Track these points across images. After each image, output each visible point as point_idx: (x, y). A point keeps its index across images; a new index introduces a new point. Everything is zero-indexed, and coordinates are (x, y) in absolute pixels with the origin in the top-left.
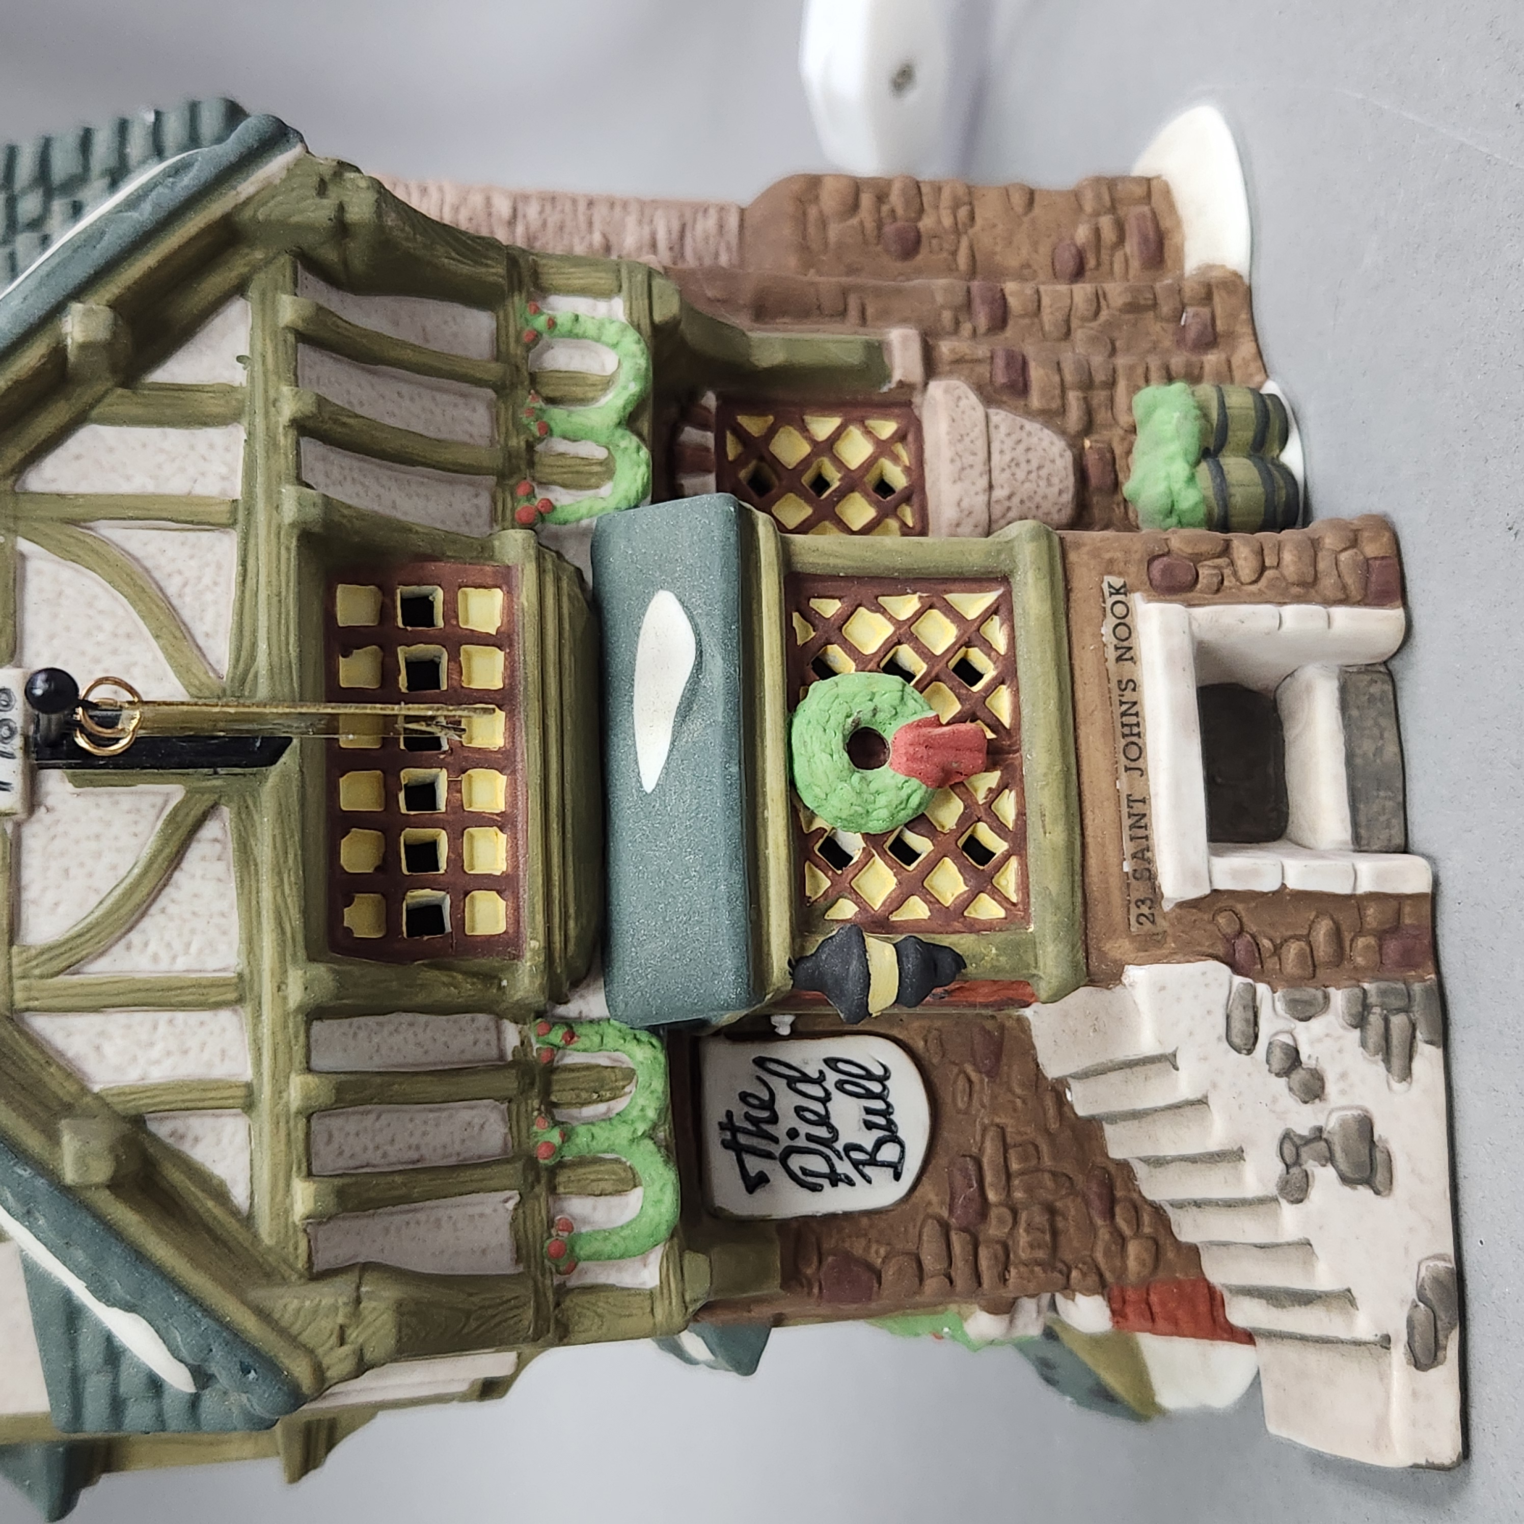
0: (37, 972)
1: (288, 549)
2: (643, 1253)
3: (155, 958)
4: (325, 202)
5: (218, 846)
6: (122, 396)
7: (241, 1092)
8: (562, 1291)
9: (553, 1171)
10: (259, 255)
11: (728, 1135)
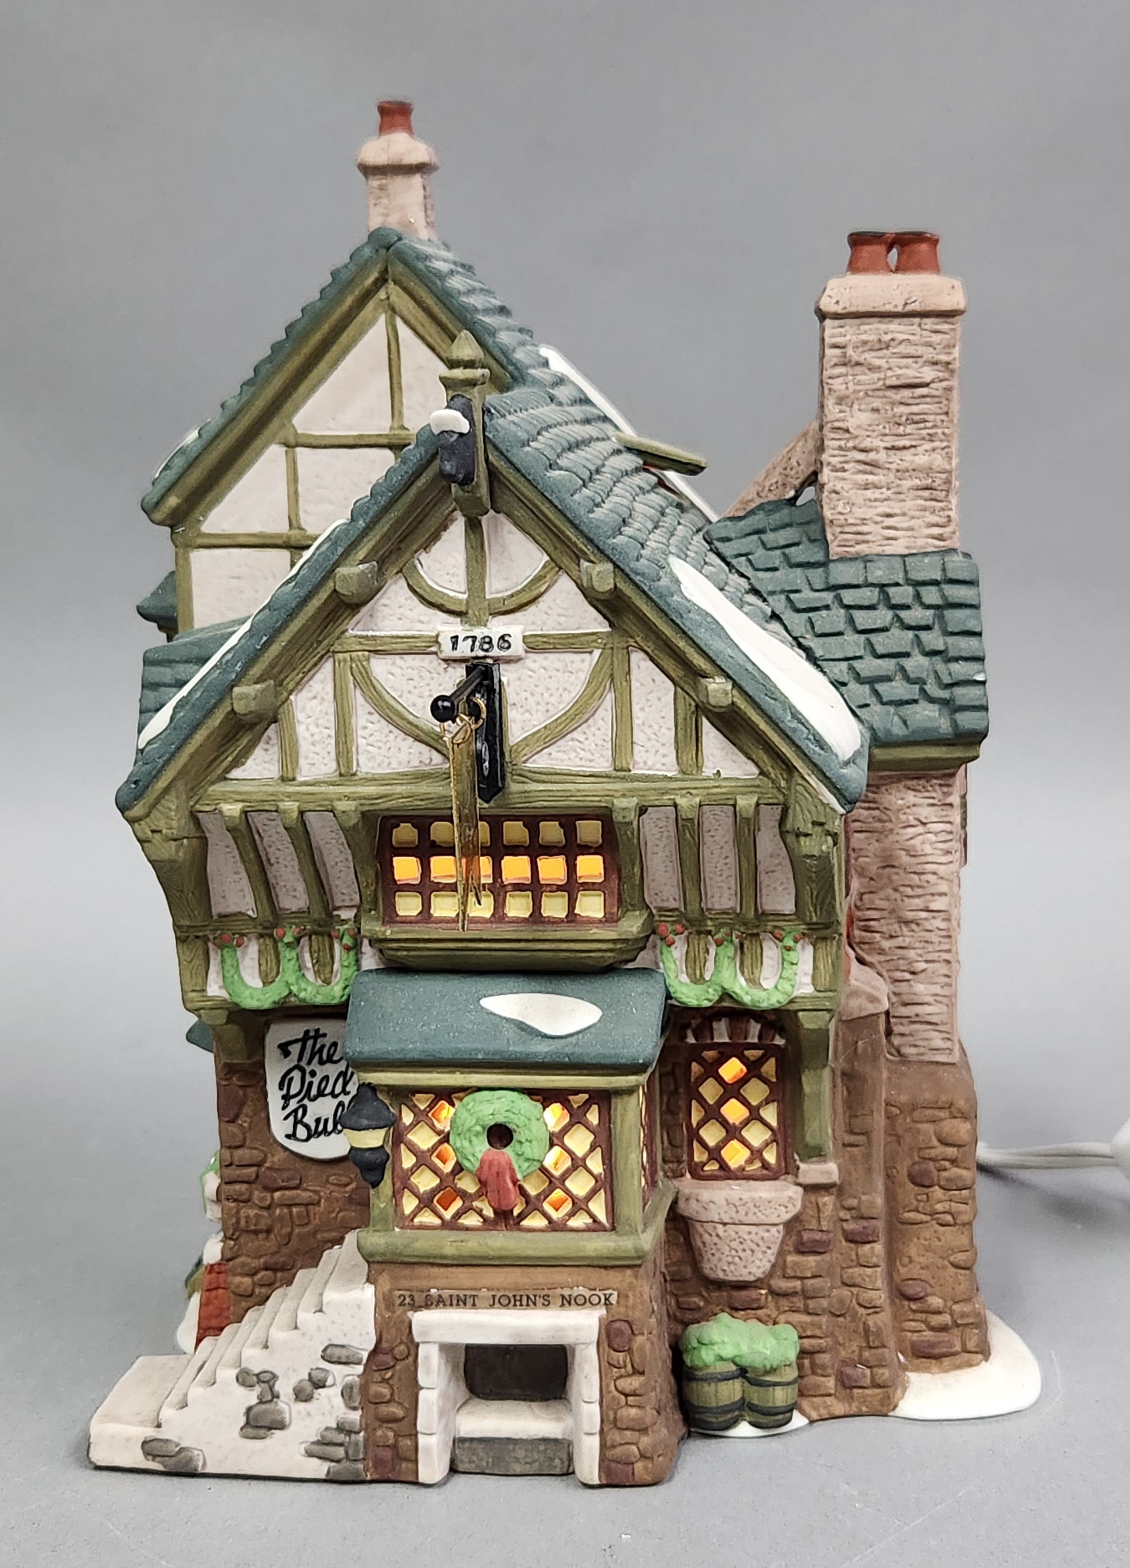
0: (354, 665)
1: (600, 801)
2: (225, 986)
3: (365, 728)
4: (810, 825)
5: (428, 761)
6: (690, 705)
7: (290, 776)
8: (206, 939)
9: (271, 936)
10: (783, 784)
11: (312, 1034)
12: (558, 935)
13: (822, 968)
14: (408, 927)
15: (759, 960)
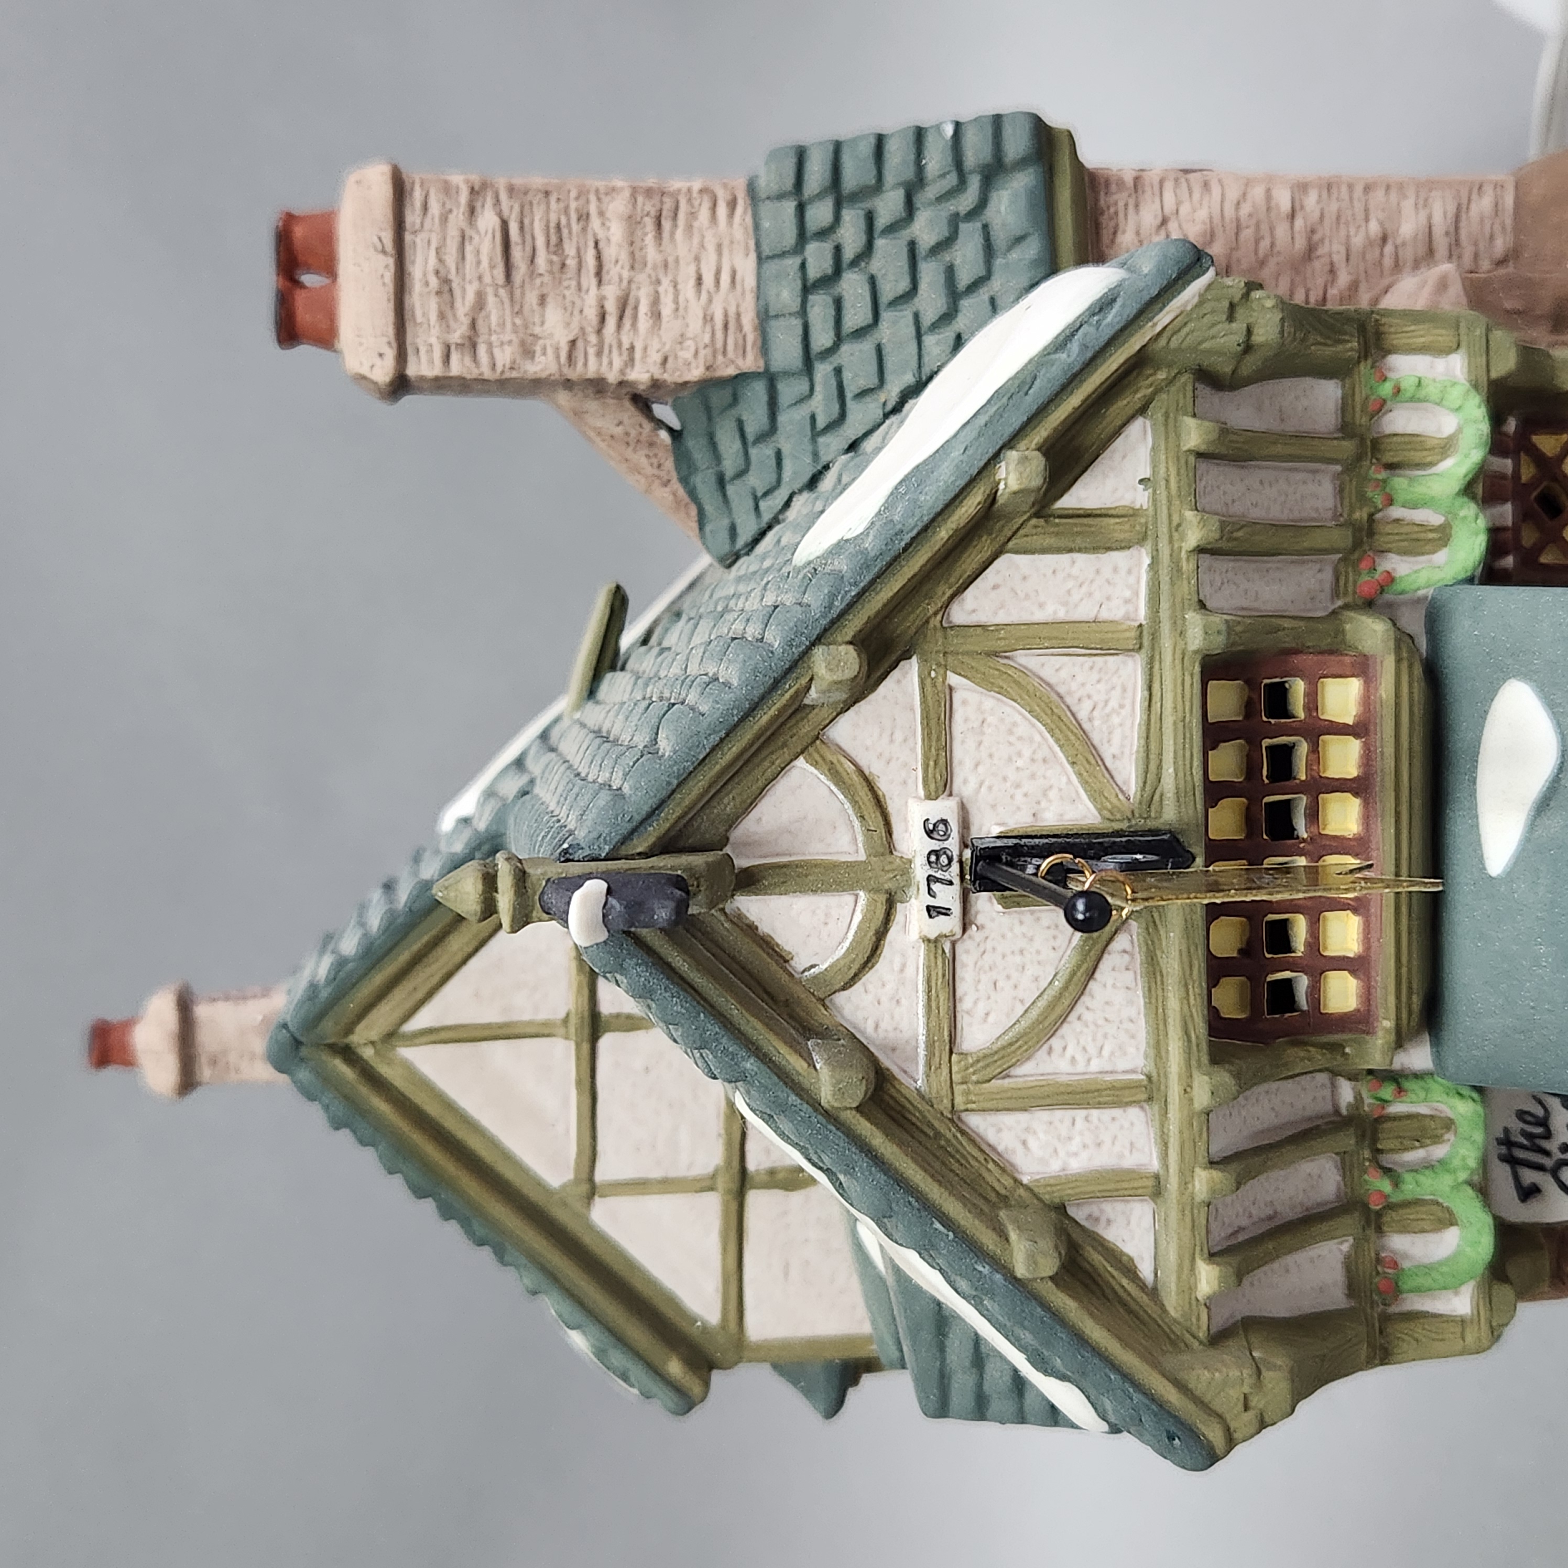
0: (974, 1078)
1: (1192, 675)
2: (1454, 1287)
3: (1073, 1060)
4: (1234, 325)
5: (1126, 957)
6: (1036, 527)
7: (1150, 1183)
8: (1386, 1318)
9: (1379, 1214)
10: (1162, 375)
11: (1504, 1150)
12: (1389, 750)
13: (1422, 340)
14: (1378, 993)
15: (1413, 440)
